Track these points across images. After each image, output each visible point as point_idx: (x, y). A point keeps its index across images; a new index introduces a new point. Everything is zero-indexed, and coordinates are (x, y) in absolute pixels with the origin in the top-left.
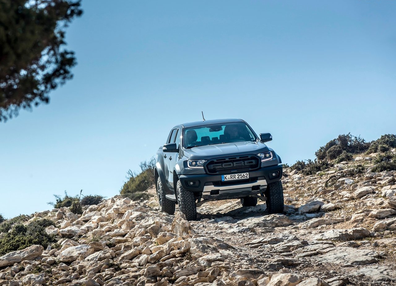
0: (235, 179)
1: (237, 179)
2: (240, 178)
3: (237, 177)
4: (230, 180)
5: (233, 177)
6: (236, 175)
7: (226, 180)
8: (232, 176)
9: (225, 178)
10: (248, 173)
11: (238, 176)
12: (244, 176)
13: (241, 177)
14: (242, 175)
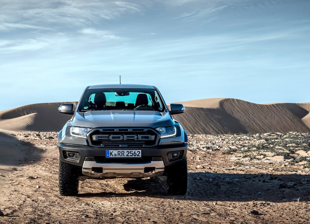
0: (123, 156)
1: (126, 156)
2: (130, 157)
3: (126, 154)
4: (117, 156)
5: (121, 154)
6: (125, 151)
7: (112, 156)
8: (119, 152)
9: (111, 154)
10: (140, 151)
11: (128, 152)
12: (135, 154)
13: (131, 154)
14: (133, 153)
